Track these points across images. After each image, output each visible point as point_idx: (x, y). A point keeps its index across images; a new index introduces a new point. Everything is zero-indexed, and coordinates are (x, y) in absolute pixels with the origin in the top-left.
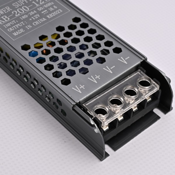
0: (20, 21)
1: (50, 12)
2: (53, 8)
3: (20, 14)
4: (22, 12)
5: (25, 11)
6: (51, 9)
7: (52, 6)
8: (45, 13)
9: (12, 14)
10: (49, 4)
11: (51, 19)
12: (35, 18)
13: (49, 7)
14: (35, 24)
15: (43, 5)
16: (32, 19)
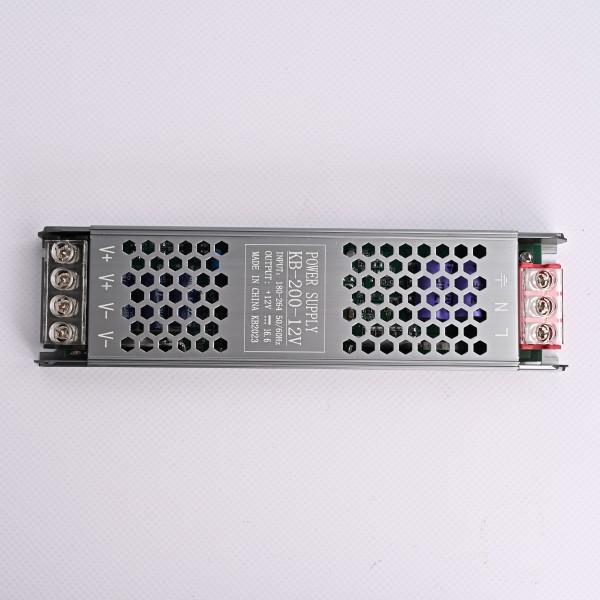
0: (276, 278)
1: (262, 326)
2: (267, 337)
3: (290, 289)
4: (292, 293)
5: (290, 298)
6: (267, 333)
7: (273, 337)
8: (267, 318)
9: (298, 279)
10: (279, 338)
11: (249, 318)
12: (268, 300)
13: (274, 332)
14: (255, 291)
15: (284, 330)
16: (267, 295)
